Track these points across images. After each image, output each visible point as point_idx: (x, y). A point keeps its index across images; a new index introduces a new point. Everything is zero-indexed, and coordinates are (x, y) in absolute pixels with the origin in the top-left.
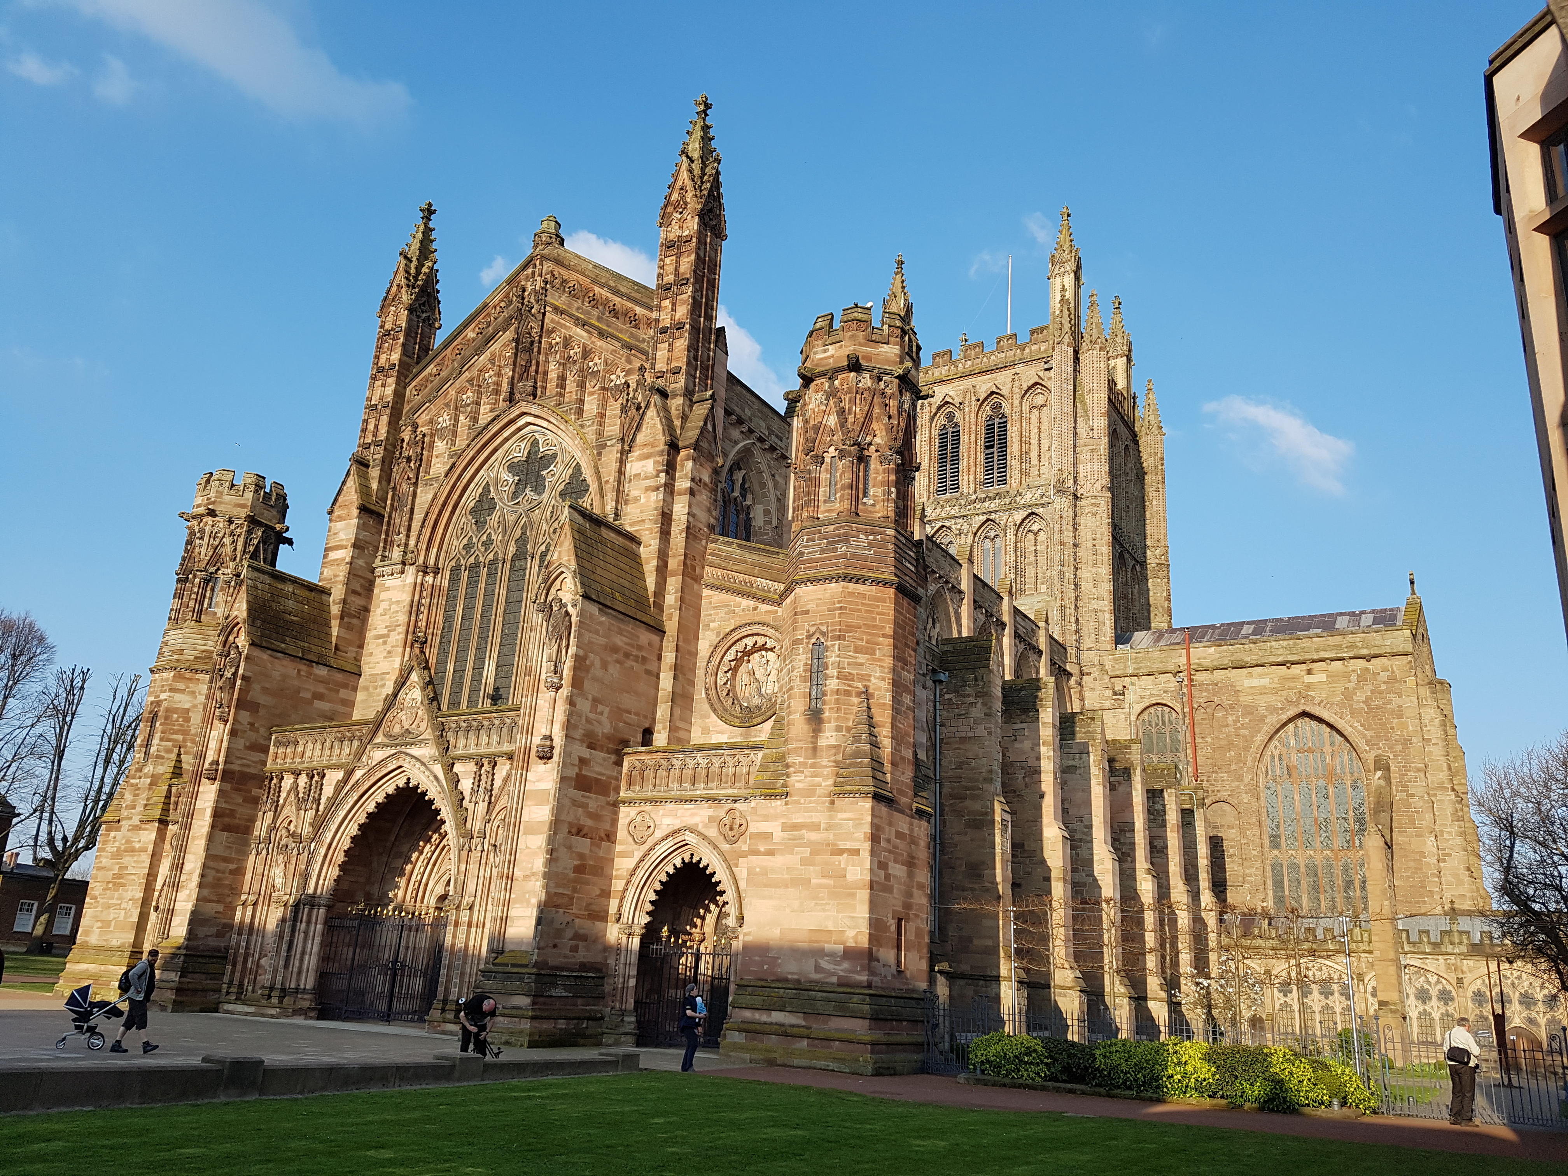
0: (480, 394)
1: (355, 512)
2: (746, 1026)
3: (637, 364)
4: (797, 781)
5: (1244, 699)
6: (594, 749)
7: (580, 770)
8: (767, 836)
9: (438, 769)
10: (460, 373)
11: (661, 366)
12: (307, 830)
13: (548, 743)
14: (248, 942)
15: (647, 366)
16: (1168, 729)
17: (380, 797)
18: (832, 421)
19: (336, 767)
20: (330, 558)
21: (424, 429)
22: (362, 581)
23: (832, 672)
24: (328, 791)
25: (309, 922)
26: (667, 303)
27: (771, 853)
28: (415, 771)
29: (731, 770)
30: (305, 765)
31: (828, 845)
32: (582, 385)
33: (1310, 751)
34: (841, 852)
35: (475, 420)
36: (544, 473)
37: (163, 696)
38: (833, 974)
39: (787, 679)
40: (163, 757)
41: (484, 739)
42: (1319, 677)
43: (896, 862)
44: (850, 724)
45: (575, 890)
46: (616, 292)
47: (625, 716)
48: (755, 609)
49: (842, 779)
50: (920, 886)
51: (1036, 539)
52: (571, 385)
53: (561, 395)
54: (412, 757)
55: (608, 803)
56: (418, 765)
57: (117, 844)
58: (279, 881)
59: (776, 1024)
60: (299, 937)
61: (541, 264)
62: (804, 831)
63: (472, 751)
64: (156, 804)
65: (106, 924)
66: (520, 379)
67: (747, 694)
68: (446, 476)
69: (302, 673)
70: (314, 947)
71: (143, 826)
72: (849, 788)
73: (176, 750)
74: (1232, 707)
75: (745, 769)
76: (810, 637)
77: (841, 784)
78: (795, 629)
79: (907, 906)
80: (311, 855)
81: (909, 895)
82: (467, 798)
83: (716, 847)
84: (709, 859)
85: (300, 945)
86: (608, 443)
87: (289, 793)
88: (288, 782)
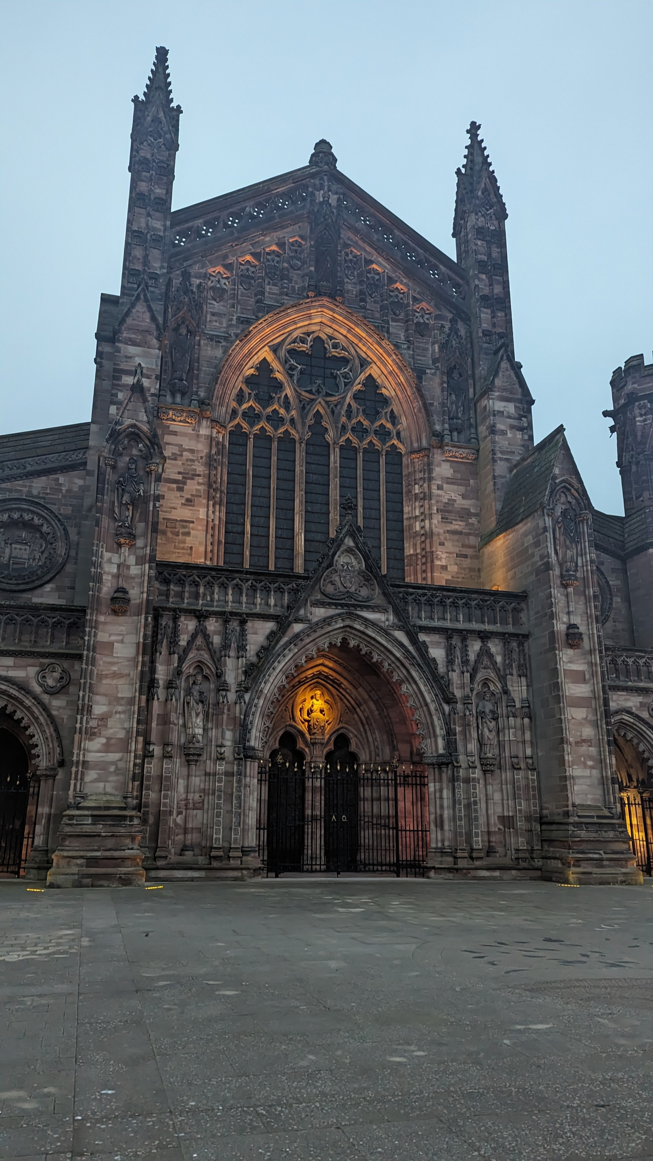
0: (265, 272)
13: (576, 631)
19: (262, 616)
24: (256, 639)
25: (250, 777)
28: (371, 633)
32: (387, 309)
35: (263, 295)
53: (365, 309)
54: (366, 620)
56: (374, 628)
61: (329, 181)
86: (428, 371)
87: (194, 637)
88: (189, 625)
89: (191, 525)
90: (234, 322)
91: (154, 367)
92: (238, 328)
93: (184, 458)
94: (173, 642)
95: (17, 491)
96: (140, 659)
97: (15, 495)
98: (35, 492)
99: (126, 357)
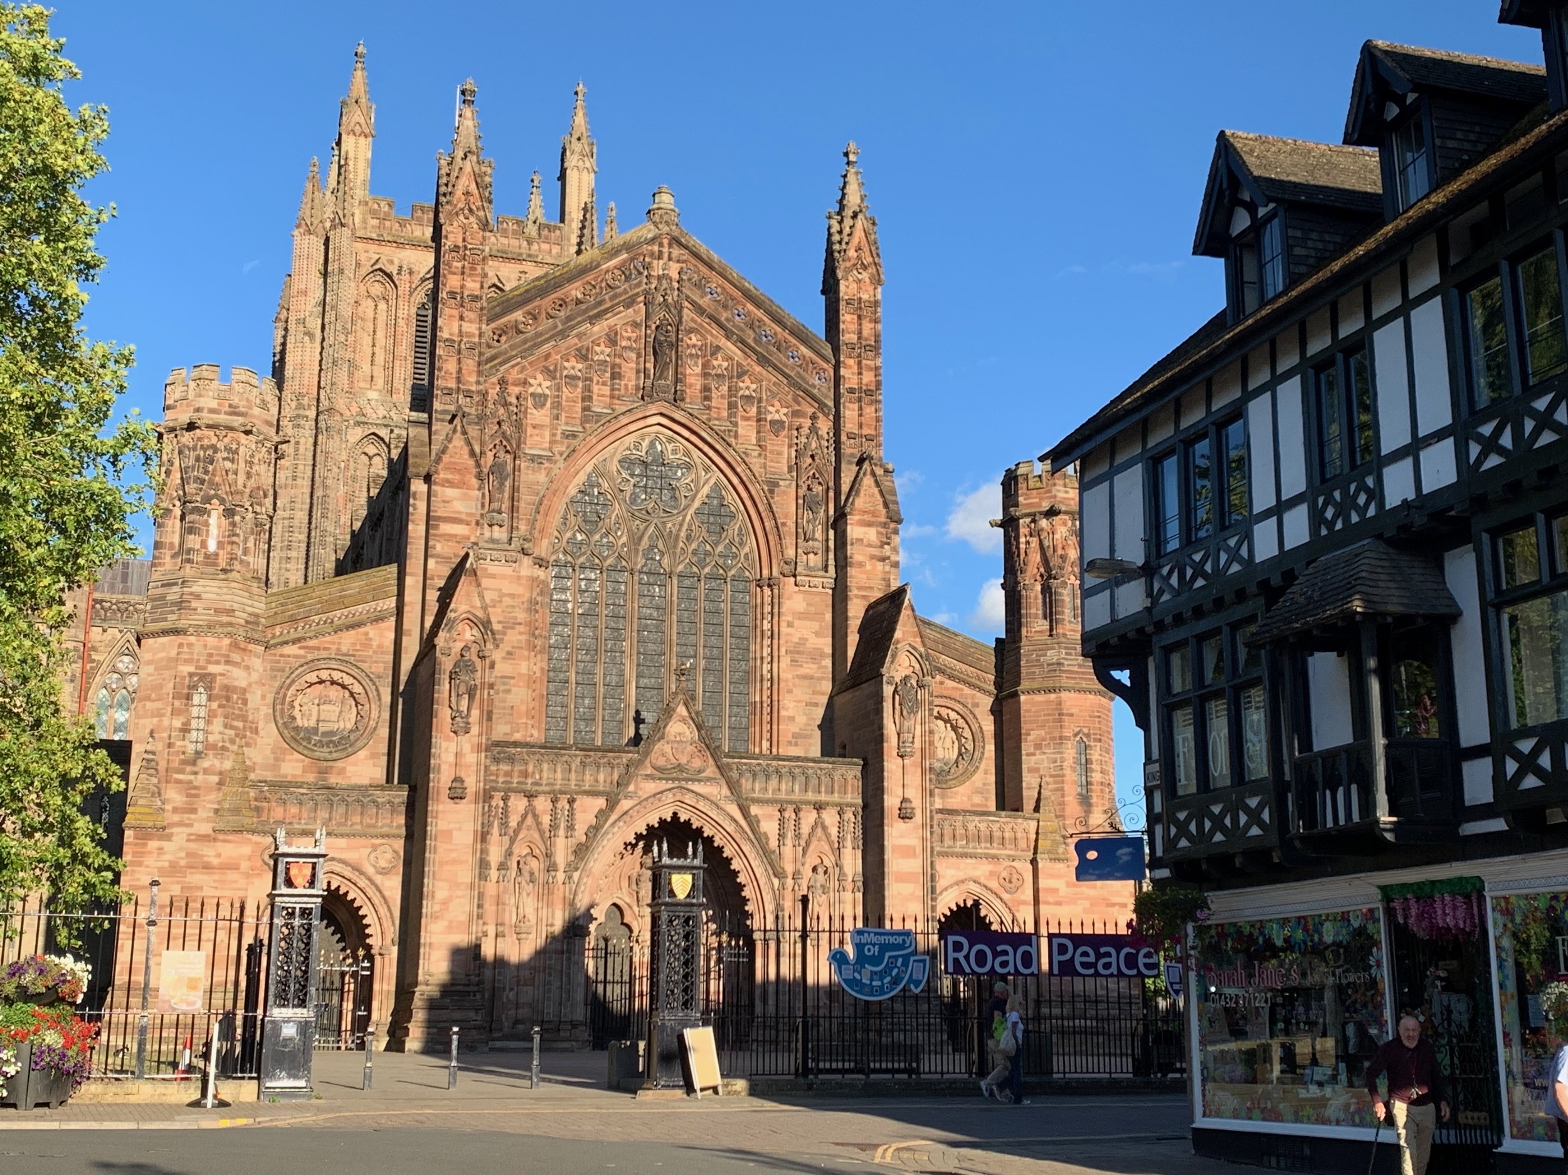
0: (594, 371)
8: (1055, 891)
9: (731, 809)
10: (567, 337)
15: (821, 415)
19: (593, 794)
21: (517, 390)
23: (1096, 766)
24: (586, 818)
26: (851, 363)
29: (1007, 835)
30: (544, 788)
31: (1103, 899)
32: (735, 406)
35: (591, 400)
36: (675, 484)
38: (1114, 990)
54: (696, 793)
63: (772, 795)
75: (1018, 835)
76: (1075, 735)
78: (1062, 727)
82: (774, 840)
83: (998, 896)
84: (991, 905)
85: (575, 977)
86: (781, 483)
87: (524, 817)
88: (518, 804)
89: (512, 681)
90: (558, 438)
91: (474, 511)
92: (562, 443)
93: (504, 604)
94: (504, 824)
95: (325, 649)
96: (479, 846)
97: (324, 654)
98: (344, 649)
99: (444, 502)
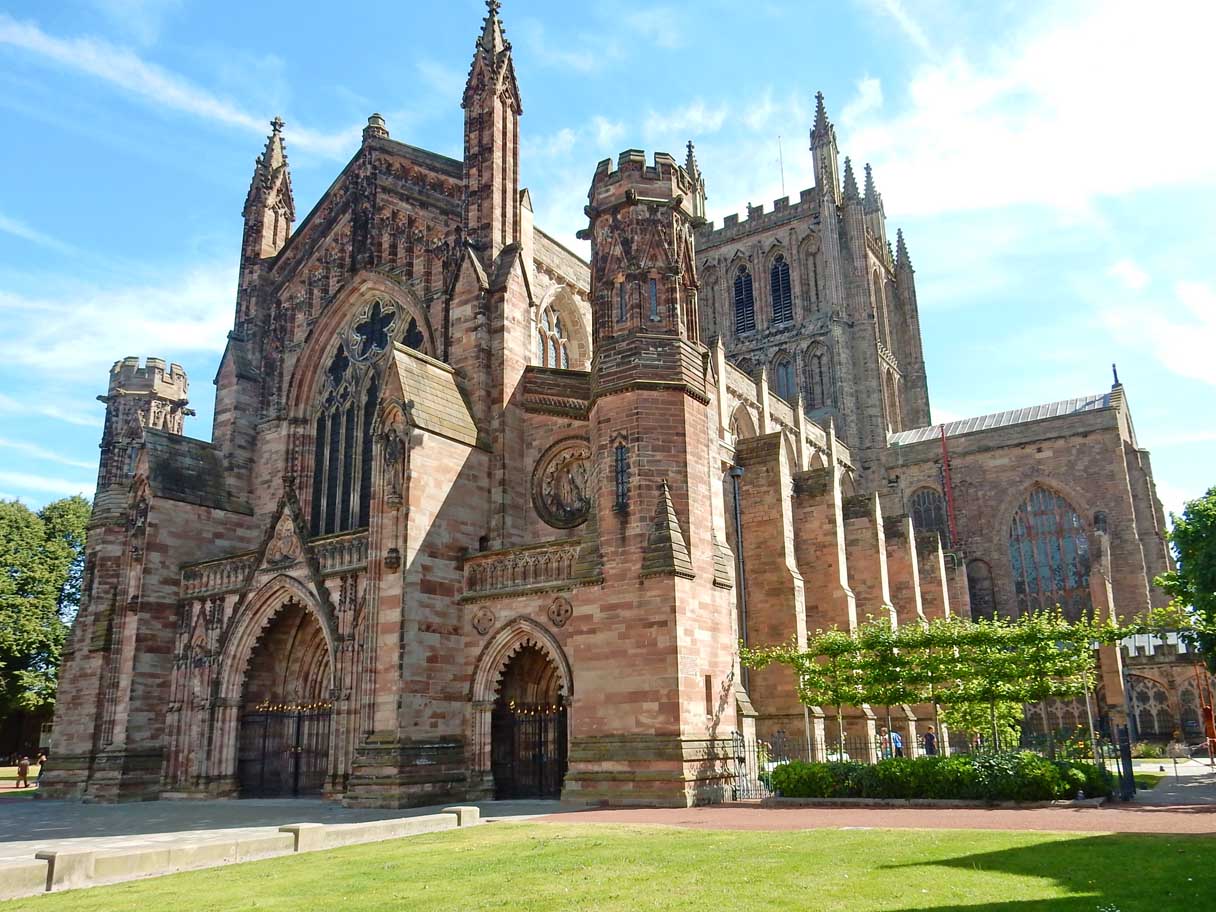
0: (328, 269)
1: (235, 380)
2: (582, 776)
3: (453, 226)
4: (611, 568)
5: (991, 476)
6: (436, 557)
7: (424, 576)
8: (588, 618)
9: (312, 586)
10: (311, 254)
11: (472, 224)
12: (213, 645)
13: (394, 555)
14: (177, 741)
15: (461, 226)
16: (932, 507)
17: (270, 613)
18: (618, 250)
19: (233, 592)
20: (219, 421)
21: (286, 305)
22: (247, 438)
23: (633, 470)
24: (229, 612)
25: (224, 721)
26: (474, 171)
27: (592, 631)
28: (295, 589)
29: (555, 565)
30: (209, 593)
31: (641, 620)
32: (410, 250)
33: (1043, 513)
34: (651, 625)
35: (325, 291)
36: (385, 330)
37: (98, 548)
38: (652, 727)
39: (596, 481)
40: (102, 598)
41: (347, 558)
42: (1047, 454)
43: (701, 628)
44: (653, 514)
45: (429, 677)
46: (432, 169)
47: (463, 528)
48: (569, 425)
49: (648, 563)
50: (725, 647)
51: (820, 363)
52: (401, 253)
53: (394, 261)
54: (291, 578)
55: (453, 603)
56: (296, 584)
57: (74, 672)
58: (197, 689)
59: (606, 772)
60: (217, 734)
61: (370, 154)
62: (619, 611)
63: (338, 568)
64: (100, 636)
65: (70, 737)
66: (359, 252)
67: (569, 501)
68: (306, 342)
69: (203, 517)
70: (230, 741)
71: (93, 655)
72: (655, 569)
73: (112, 591)
74: (981, 484)
75: (566, 563)
76: (612, 441)
77: (648, 567)
78: (600, 436)
79: (714, 664)
80: (220, 666)
81: (715, 655)
82: (338, 608)
83: (547, 631)
84: (543, 641)
85: (219, 739)
87: (199, 617)
88: (198, 608)
